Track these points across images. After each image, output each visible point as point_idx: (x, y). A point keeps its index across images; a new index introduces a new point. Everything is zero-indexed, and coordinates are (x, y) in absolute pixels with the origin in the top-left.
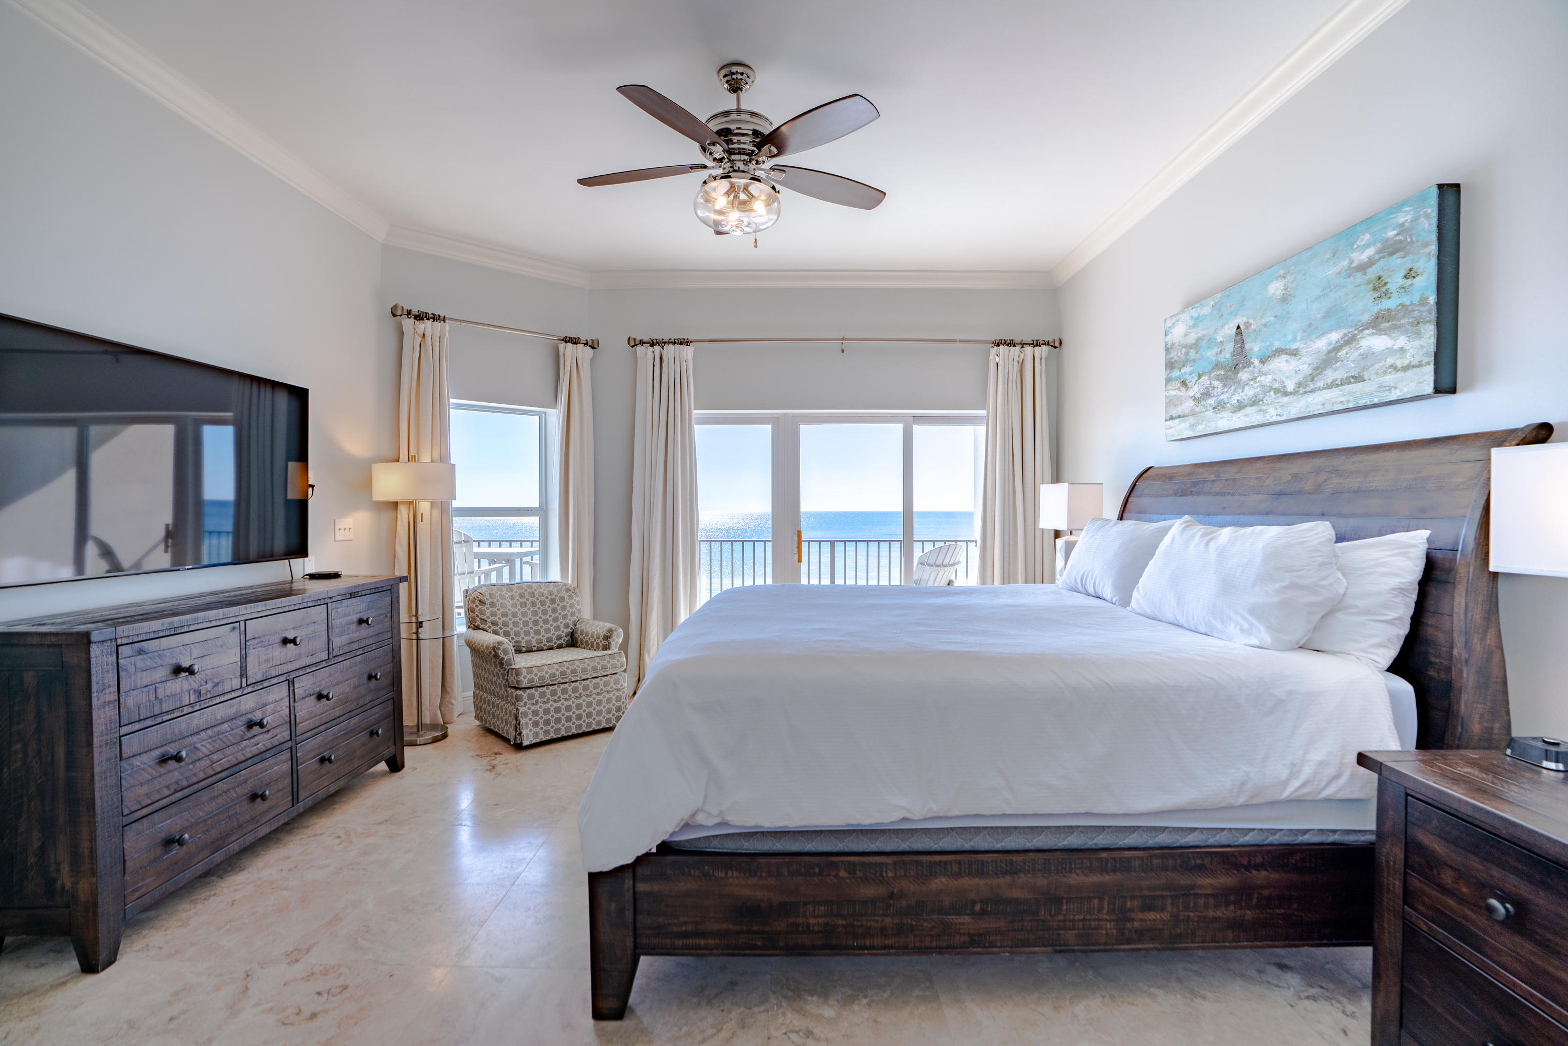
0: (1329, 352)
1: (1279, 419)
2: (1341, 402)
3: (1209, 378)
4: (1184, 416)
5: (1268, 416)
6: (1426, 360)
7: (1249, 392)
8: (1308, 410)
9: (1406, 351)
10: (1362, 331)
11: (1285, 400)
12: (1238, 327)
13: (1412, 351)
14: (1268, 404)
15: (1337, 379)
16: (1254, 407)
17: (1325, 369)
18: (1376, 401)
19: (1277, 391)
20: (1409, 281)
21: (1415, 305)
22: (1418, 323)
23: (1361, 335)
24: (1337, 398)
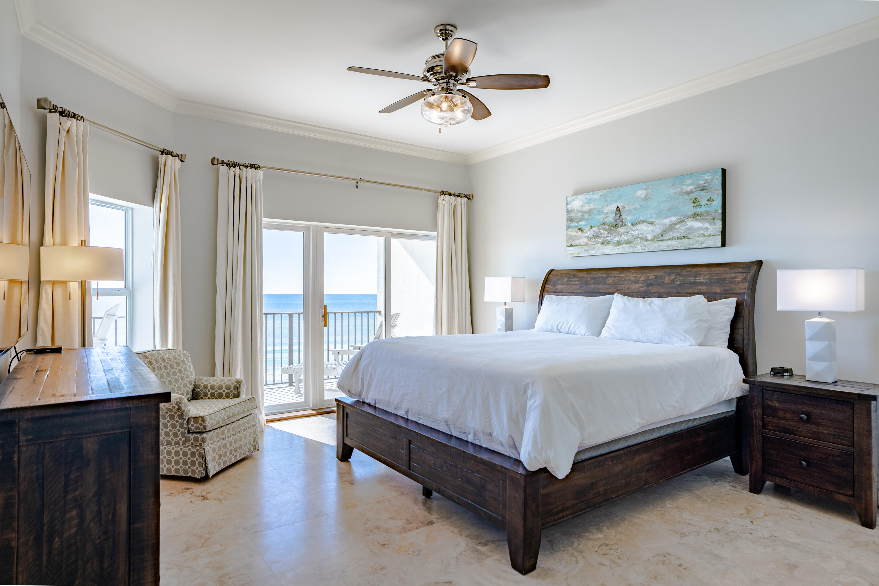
0: (671, 225)
1: (643, 251)
2: (677, 246)
3: (598, 229)
4: (580, 246)
5: (636, 249)
6: (718, 233)
7: (625, 238)
8: (659, 248)
9: (709, 229)
10: (688, 218)
11: (646, 243)
12: (618, 207)
13: (712, 229)
14: (636, 244)
15: (675, 237)
16: (628, 245)
17: (669, 231)
18: (695, 247)
19: (641, 239)
20: (710, 202)
21: (712, 212)
22: (714, 219)
23: (687, 220)
24: (675, 244)
